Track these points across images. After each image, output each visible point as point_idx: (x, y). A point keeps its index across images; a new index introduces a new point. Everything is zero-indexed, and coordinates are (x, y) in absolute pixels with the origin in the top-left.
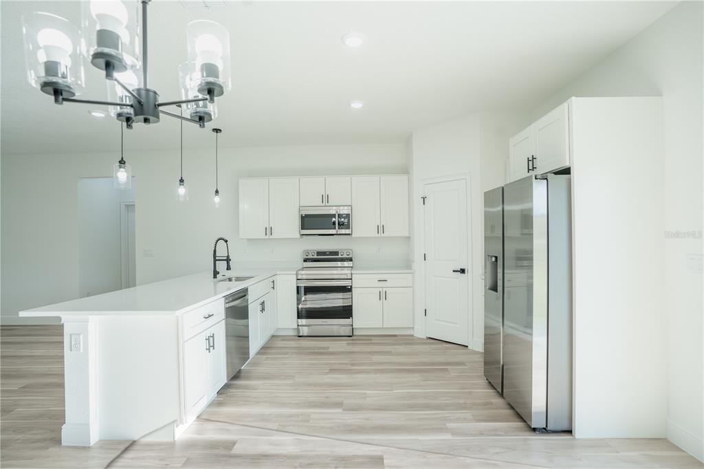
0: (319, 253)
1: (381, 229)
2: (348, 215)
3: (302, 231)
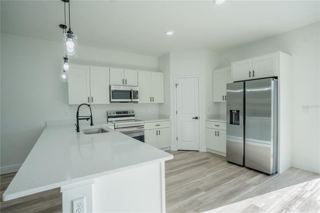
0: (117, 113)
1: (152, 99)
2: (137, 91)
3: (112, 100)
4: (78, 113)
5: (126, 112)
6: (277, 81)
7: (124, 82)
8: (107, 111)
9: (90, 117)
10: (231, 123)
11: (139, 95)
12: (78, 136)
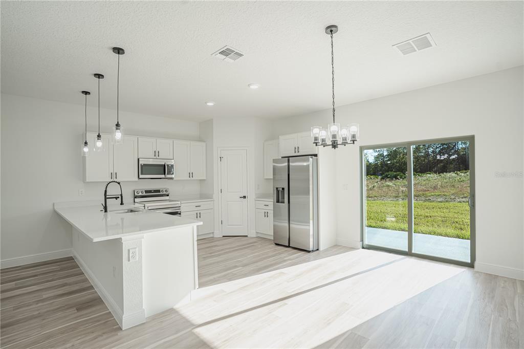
0: (146, 192)
1: (191, 175)
2: (172, 166)
3: (141, 176)
4: (106, 191)
5: (159, 191)
6: (317, 159)
7: (156, 154)
8: (133, 189)
9: (120, 196)
10: (278, 201)
11: (175, 170)
12: (106, 217)
